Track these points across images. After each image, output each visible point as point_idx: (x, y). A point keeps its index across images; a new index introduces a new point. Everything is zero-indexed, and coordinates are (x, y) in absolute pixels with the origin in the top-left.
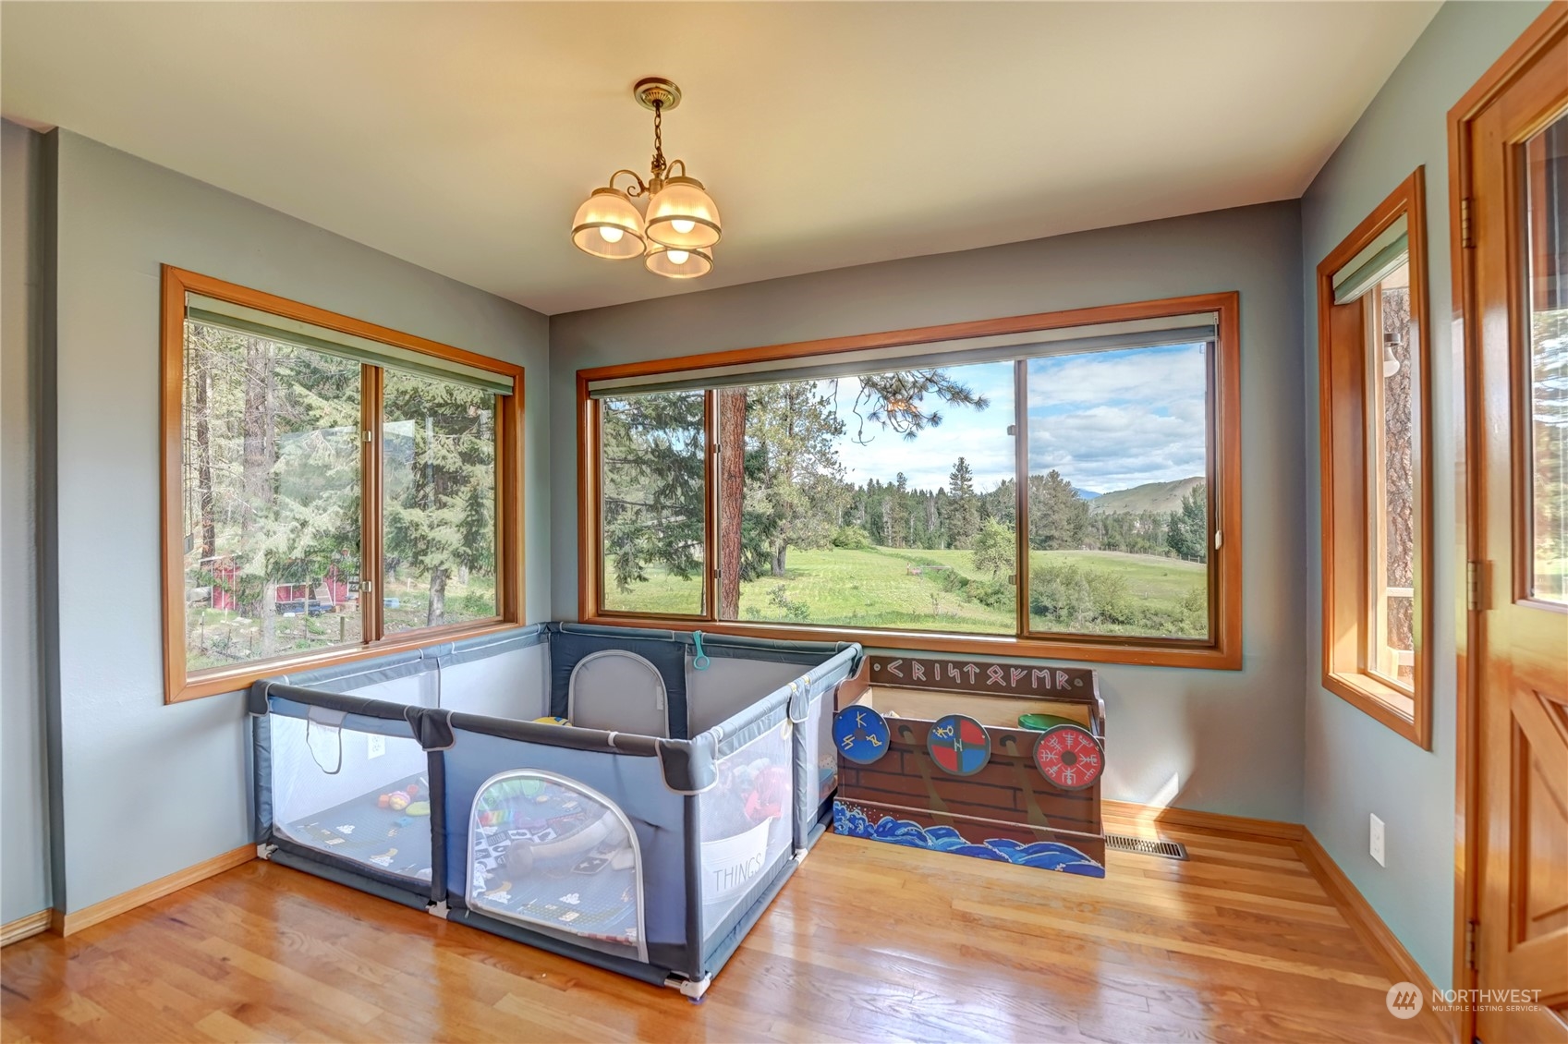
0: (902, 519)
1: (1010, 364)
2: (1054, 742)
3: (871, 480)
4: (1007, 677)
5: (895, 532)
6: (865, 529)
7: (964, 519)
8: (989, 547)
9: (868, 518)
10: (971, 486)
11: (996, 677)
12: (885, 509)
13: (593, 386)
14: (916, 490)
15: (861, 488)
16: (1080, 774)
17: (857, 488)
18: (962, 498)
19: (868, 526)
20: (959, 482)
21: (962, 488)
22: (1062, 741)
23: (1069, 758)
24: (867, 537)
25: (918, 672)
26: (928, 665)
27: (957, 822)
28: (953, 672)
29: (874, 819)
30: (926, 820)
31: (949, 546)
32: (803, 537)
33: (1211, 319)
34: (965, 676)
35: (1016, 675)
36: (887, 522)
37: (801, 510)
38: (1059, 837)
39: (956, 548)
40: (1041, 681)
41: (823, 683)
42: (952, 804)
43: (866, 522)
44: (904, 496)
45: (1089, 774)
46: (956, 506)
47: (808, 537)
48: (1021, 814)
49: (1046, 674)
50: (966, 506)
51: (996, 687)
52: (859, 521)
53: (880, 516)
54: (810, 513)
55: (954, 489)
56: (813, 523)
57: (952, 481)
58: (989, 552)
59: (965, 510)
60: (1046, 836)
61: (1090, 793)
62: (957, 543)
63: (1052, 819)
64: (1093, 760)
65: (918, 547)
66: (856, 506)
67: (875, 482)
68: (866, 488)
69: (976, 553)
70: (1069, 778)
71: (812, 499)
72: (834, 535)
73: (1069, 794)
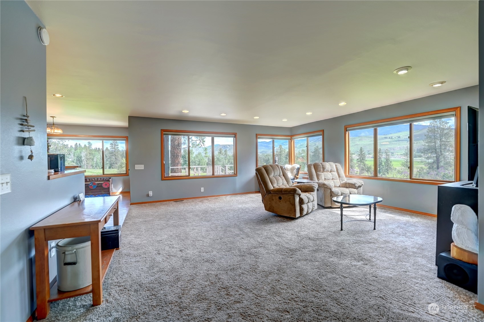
0: (90, 158)
1: (102, 141)
2: (104, 183)
3: (76, 144)
4: (101, 179)
5: (87, 163)
6: (74, 162)
7: (116, 158)
8: (123, 167)
9: (75, 158)
10: (118, 147)
11: (99, 179)
12: (83, 155)
14: (96, 148)
15: (71, 146)
16: (107, 186)
17: (69, 146)
18: (115, 152)
19: (75, 161)
20: (114, 146)
21: (114, 148)
22: (105, 183)
23: (106, 185)
27: (93, 194)
28: (93, 180)
30: (89, 195)
31: (110, 168)
33: (125, 139)
34: (95, 180)
35: (102, 179)
36: (84, 160)
38: (105, 193)
39: (113, 168)
40: (105, 179)
42: (92, 192)
44: (91, 150)
45: (108, 186)
46: (112, 154)
48: (101, 192)
49: (106, 178)
50: (116, 154)
51: (99, 181)
53: (81, 157)
55: (112, 148)
57: (111, 146)
58: (123, 169)
59: (116, 155)
60: (104, 193)
61: (109, 188)
62: (113, 167)
63: (104, 192)
64: (109, 185)
65: (97, 168)
66: (70, 154)
67: (78, 144)
68: (74, 146)
69: (118, 169)
70: (106, 187)
73: (106, 189)
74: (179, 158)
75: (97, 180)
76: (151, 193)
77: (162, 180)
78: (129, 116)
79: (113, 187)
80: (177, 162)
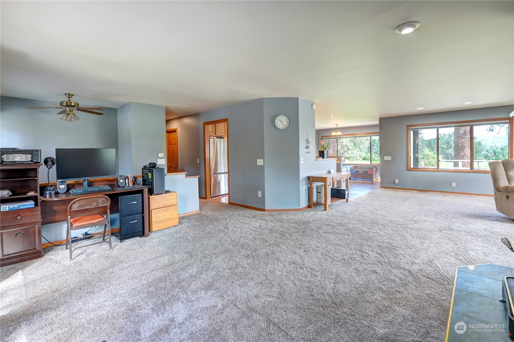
11: (367, 167)
13: (323, 138)
23: (370, 172)
24: (377, 157)
25: (360, 167)
26: (361, 167)
27: (361, 178)
28: (363, 167)
29: (354, 178)
30: (359, 178)
32: (351, 156)
34: (365, 168)
37: (350, 147)
41: (350, 167)
42: (361, 176)
43: (378, 151)
47: (353, 157)
48: (367, 177)
52: (374, 151)
54: (354, 148)
56: (355, 152)
60: (369, 178)
61: (372, 175)
64: (373, 172)
70: (370, 174)
71: (355, 144)
72: (364, 156)
73: (370, 175)
74: (465, 150)
75: (364, 168)
76: (397, 181)
77: (407, 171)
78: (379, 118)
79: (377, 175)
80: (462, 154)
